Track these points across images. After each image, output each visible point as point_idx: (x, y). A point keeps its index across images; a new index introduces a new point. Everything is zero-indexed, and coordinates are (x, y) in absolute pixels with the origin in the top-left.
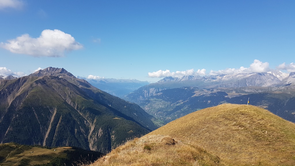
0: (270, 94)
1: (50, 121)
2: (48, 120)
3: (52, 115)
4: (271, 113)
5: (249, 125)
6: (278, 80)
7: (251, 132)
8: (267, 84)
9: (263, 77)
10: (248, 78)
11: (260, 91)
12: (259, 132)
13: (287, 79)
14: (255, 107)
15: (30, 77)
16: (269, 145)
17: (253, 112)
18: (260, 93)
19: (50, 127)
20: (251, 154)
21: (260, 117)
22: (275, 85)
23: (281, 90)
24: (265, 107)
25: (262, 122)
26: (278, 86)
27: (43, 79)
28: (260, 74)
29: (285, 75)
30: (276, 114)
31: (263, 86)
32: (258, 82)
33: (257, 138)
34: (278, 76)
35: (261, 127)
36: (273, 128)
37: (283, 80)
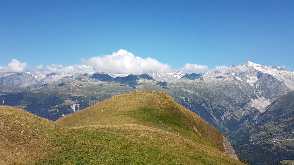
0: (29, 94)
4: (27, 113)
5: (3, 127)
6: (36, 80)
7: (6, 134)
8: (26, 84)
9: (21, 77)
10: (5, 78)
11: (19, 91)
12: (14, 132)
13: (44, 79)
14: (11, 108)
16: (24, 143)
17: (8, 113)
18: (19, 94)
20: (5, 156)
21: (16, 117)
22: (33, 85)
23: (39, 90)
24: (24, 107)
25: (17, 122)
26: (36, 86)
28: (19, 74)
29: (42, 76)
31: (22, 86)
32: (16, 82)
33: (12, 139)
34: (36, 77)
35: (16, 127)
36: (29, 126)
37: (41, 80)
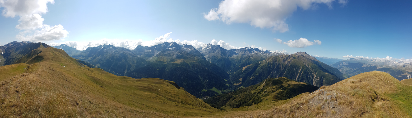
0: (392, 69)
1: (299, 71)
2: (298, 71)
3: (300, 69)
4: (391, 75)
5: (383, 79)
6: (394, 64)
7: (384, 81)
8: (391, 65)
9: (390, 62)
10: (384, 62)
11: (388, 67)
12: (386, 81)
13: (397, 64)
14: (386, 73)
15: (294, 55)
16: (389, 86)
17: (385, 74)
18: (388, 68)
19: (299, 74)
20: (383, 89)
21: (387, 76)
22: (393, 65)
23: (395, 68)
24: (389, 73)
25: (387, 78)
26: (394, 66)
27: (298, 56)
28: (389, 61)
29: (397, 62)
30: (392, 76)
31: (389, 65)
32: (388, 64)
33: (386, 83)
34: (394, 62)
35: (387, 80)
36: (391, 80)
37: (396, 64)
